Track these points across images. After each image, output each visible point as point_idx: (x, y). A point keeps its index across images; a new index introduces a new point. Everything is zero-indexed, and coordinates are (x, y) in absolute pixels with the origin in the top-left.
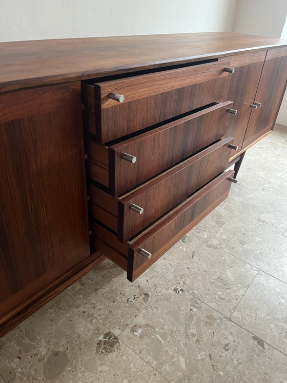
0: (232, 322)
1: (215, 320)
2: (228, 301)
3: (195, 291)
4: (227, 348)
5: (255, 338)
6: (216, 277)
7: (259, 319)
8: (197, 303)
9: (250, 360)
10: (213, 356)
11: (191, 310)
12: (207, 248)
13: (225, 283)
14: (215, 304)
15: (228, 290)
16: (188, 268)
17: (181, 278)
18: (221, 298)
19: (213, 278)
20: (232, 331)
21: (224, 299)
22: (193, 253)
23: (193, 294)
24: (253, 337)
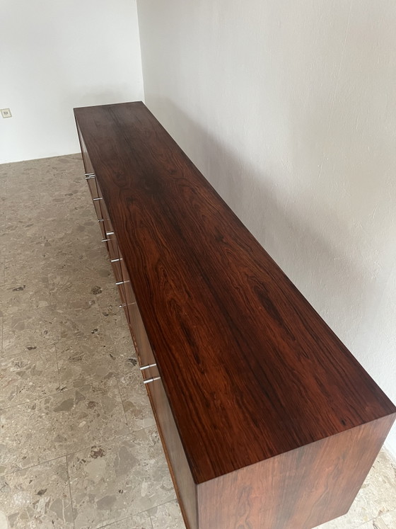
1: (62, 337)
2: (63, 351)
3: (86, 339)
5: (35, 348)
7: (39, 359)
8: (78, 335)
10: (50, 324)
11: (78, 330)
12: (111, 371)
13: (74, 360)
14: (69, 343)
15: (69, 358)
16: (105, 346)
17: (101, 338)
18: (69, 349)
19: (84, 356)
20: (49, 340)
21: (66, 350)
22: (114, 359)
23: (85, 337)
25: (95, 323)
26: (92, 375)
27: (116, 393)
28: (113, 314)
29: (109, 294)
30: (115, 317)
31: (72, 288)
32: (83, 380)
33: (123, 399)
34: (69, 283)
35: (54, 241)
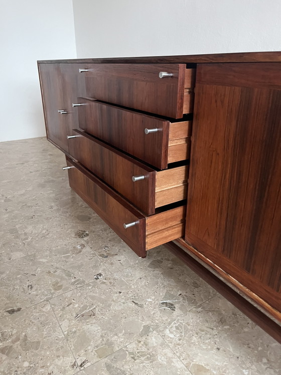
0: (45, 301)
1: (55, 290)
2: (64, 308)
3: (90, 287)
4: (30, 287)
5: (19, 310)
6: (97, 311)
7: (30, 324)
8: (78, 284)
9: (9, 297)
10: (33, 276)
11: (75, 278)
12: (144, 324)
13: (84, 316)
14: (69, 296)
15: (75, 315)
16: (120, 293)
17: (110, 283)
18: (71, 304)
19: (97, 309)
20: (38, 296)
21: (67, 306)
22: (141, 306)
23: (88, 285)
24: (21, 309)
25: (95, 267)
26: (120, 335)
27: (170, 355)
28: (113, 255)
29: (99, 236)
30: (117, 257)
31: (50, 235)
32: (110, 344)
33: (185, 362)
34: (44, 231)
35: (14, 197)
